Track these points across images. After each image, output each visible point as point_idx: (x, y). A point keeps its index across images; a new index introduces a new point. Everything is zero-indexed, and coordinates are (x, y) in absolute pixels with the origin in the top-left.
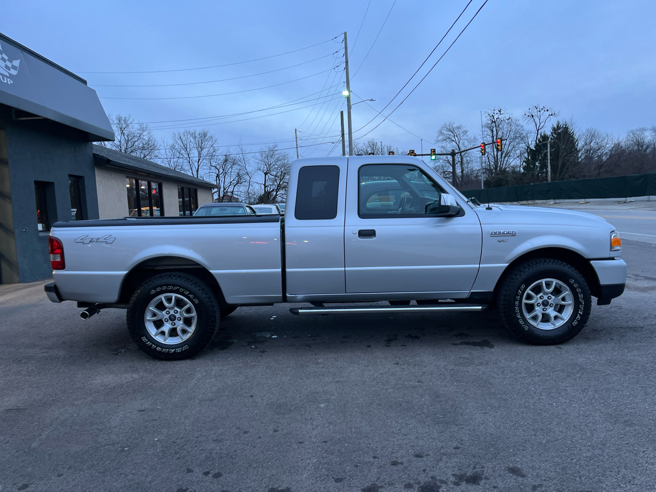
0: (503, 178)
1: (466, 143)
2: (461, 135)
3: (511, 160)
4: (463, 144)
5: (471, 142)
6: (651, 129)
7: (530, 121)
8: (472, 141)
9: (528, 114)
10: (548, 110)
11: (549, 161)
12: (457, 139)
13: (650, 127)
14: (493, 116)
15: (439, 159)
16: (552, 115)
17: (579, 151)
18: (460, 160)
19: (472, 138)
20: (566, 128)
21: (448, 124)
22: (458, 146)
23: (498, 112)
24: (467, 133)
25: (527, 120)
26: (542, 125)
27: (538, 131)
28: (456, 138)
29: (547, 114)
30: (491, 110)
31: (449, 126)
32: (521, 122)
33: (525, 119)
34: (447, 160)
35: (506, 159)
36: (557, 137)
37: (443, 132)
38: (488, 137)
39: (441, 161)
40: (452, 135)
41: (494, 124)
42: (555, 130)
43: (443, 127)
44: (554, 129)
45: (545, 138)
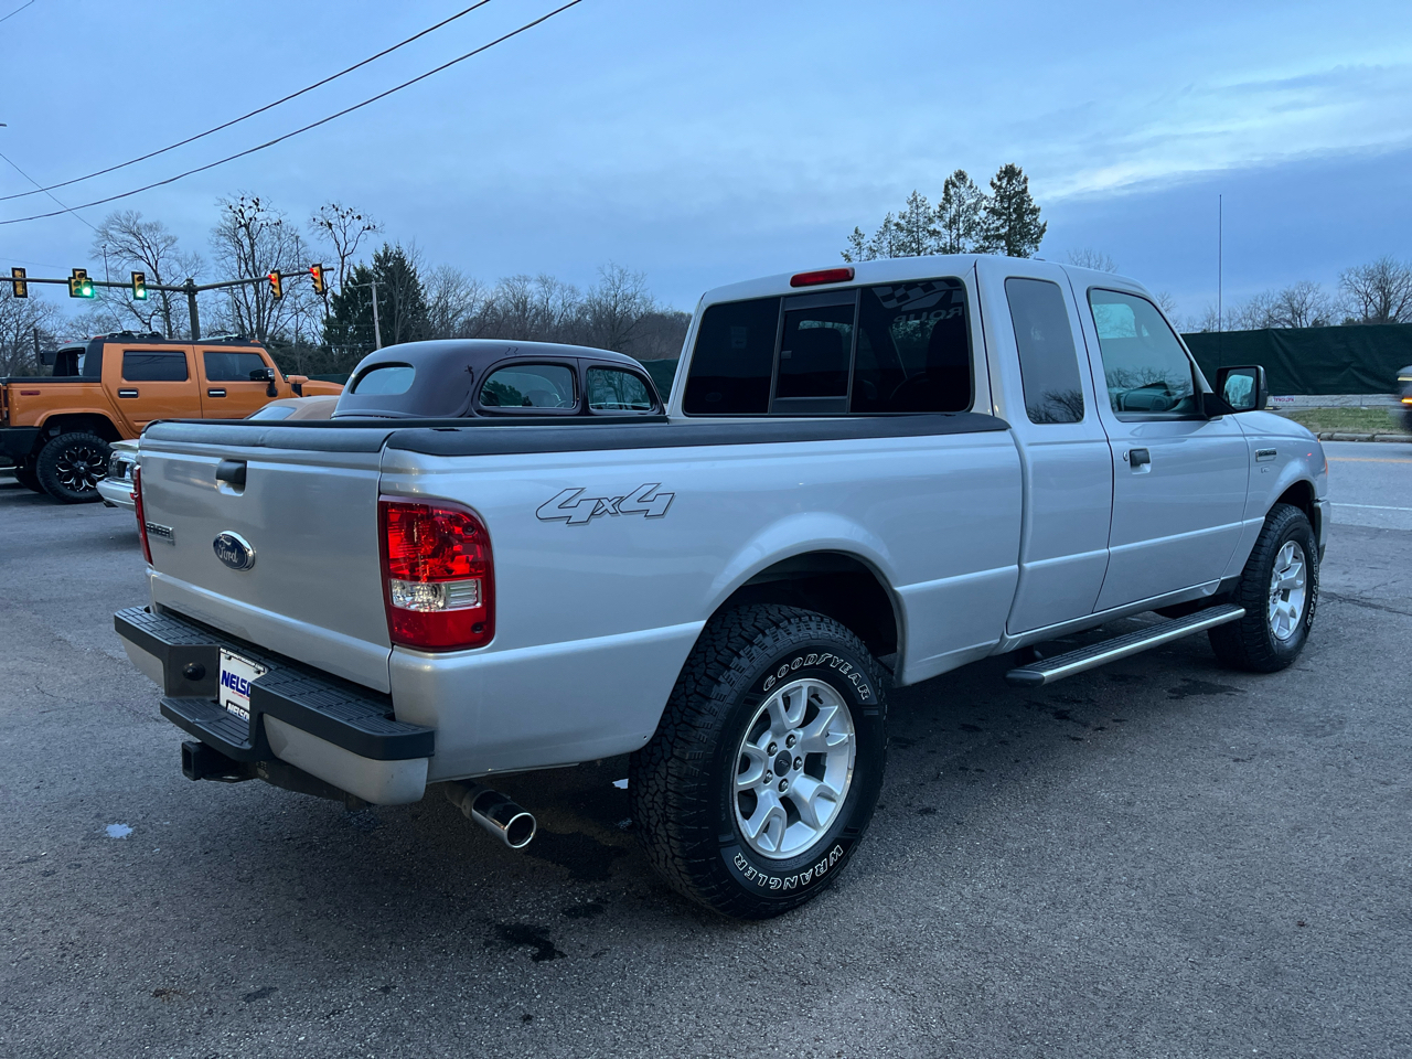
0: (282, 354)
1: (176, 267)
2: (162, 246)
3: (286, 317)
4: (169, 267)
5: (186, 265)
6: (537, 280)
7: (325, 235)
8: (191, 263)
9: (320, 219)
10: (359, 218)
11: (377, 324)
12: (150, 255)
13: (535, 276)
14: (240, 211)
15: (104, 299)
16: (369, 228)
17: (428, 310)
18: (162, 307)
19: (190, 256)
20: (401, 261)
21: (123, 214)
22: (155, 272)
23: (252, 204)
24: (176, 245)
25: (320, 232)
26: (350, 246)
27: (343, 258)
28: (148, 251)
29: (359, 224)
30: (235, 198)
31: (128, 220)
32: (304, 234)
33: (316, 230)
34: (126, 302)
35: (275, 313)
36: (386, 276)
37: (111, 232)
38: (229, 259)
39: (111, 305)
40: (137, 242)
41: (242, 231)
42: (381, 261)
43: (111, 221)
44: (378, 259)
45: (363, 274)
